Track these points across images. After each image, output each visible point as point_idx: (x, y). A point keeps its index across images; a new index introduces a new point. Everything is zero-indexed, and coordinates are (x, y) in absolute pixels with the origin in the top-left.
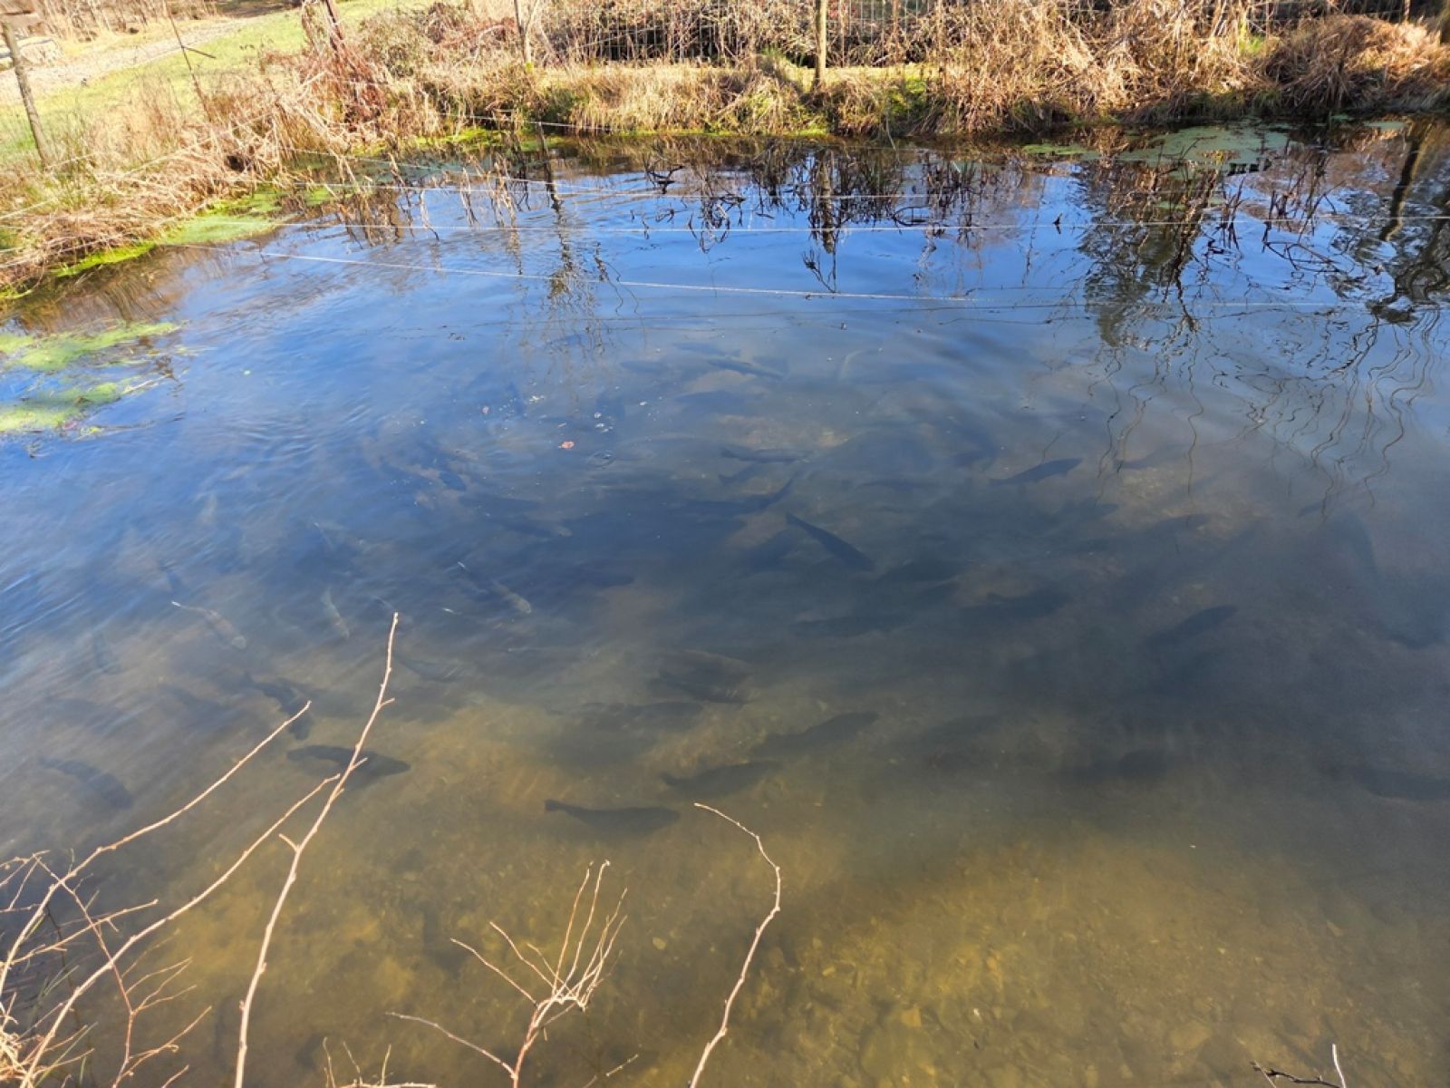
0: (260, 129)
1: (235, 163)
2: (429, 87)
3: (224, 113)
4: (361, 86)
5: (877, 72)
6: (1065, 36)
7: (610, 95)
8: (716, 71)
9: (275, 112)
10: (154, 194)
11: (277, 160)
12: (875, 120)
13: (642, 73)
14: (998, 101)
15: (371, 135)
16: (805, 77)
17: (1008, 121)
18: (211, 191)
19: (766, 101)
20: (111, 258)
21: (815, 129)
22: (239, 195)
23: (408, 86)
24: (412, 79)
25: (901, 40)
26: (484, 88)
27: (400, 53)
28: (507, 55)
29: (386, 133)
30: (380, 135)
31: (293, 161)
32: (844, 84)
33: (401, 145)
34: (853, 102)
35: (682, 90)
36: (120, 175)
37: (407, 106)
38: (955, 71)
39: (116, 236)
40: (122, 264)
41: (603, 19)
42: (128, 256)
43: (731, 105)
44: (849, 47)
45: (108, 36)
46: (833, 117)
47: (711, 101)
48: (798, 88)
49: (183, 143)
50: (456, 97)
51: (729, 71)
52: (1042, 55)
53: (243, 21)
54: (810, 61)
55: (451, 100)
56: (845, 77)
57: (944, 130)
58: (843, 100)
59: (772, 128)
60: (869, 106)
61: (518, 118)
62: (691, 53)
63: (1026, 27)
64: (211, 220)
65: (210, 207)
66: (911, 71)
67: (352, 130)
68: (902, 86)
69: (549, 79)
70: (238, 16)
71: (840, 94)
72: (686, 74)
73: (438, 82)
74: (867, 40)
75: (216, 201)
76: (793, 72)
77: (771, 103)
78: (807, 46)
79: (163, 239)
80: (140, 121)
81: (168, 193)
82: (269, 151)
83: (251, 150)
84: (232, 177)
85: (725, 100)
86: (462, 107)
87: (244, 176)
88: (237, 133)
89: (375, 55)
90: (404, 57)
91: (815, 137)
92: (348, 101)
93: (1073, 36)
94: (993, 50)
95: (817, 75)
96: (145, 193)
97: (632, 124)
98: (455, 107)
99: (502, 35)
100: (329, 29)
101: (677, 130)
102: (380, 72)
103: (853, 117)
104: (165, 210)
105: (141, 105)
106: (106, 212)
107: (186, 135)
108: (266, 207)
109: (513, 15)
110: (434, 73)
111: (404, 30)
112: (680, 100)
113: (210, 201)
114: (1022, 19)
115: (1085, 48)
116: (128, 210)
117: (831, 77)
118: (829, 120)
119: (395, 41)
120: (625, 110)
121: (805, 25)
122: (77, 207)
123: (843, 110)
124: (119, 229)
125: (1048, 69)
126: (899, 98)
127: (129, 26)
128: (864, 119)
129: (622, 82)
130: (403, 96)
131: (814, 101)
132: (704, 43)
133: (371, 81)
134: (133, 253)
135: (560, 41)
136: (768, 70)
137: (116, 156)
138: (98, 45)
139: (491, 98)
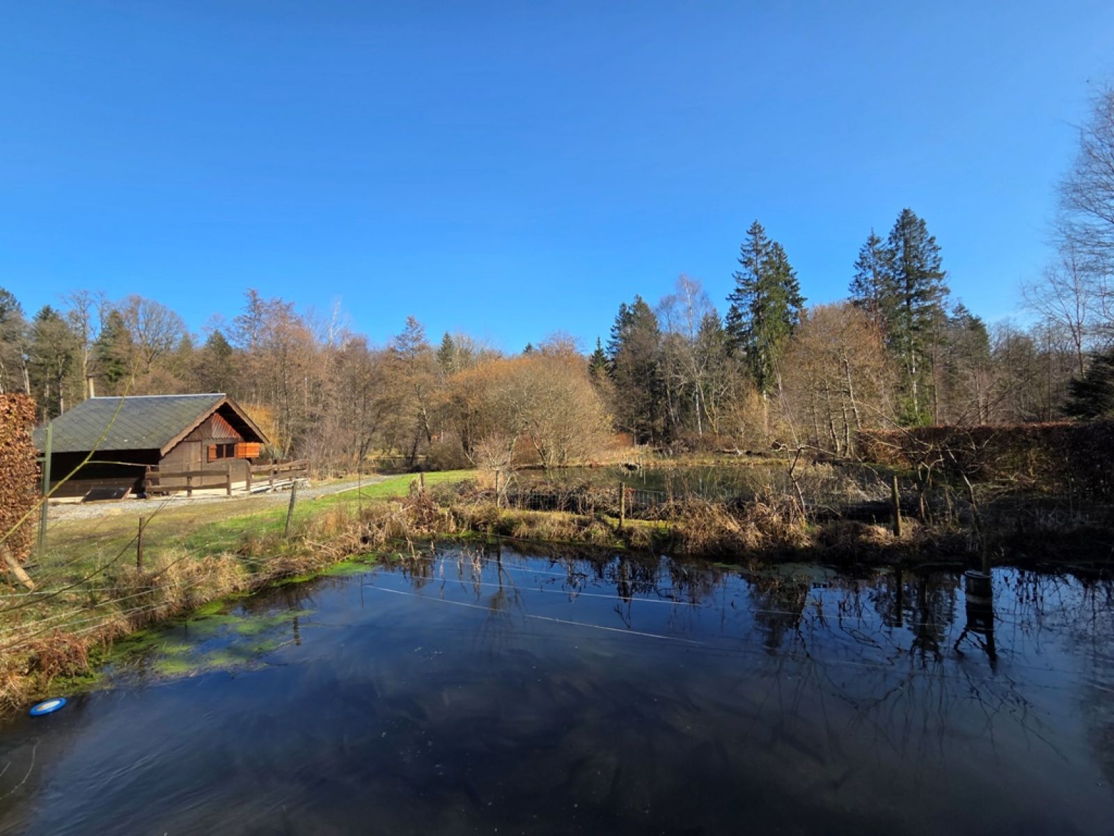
0: (380, 526)
1: (365, 540)
2: (455, 514)
3: (367, 518)
4: (426, 511)
5: (646, 523)
6: (726, 518)
7: (531, 523)
8: (577, 516)
9: (389, 520)
10: (326, 552)
11: (383, 539)
12: (646, 544)
13: (546, 514)
14: (701, 541)
15: (425, 531)
16: (615, 522)
17: (706, 551)
18: (351, 551)
19: (599, 531)
20: (297, 580)
21: (619, 544)
22: (362, 554)
23: (446, 511)
24: (448, 509)
25: (656, 512)
26: (478, 515)
27: (445, 498)
28: (489, 503)
29: (431, 530)
30: (429, 531)
31: (389, 541)
32: (632, 528)
33: (437, 536)
34: (636, 536)
35: (562, 523)
36: (315, 543)
37: (444, 520)
38: (681, 526)
39: (303, 570)
40: (300, 583)
41: (531, 492)
42: (304, 579)
43: (583, 532)
44: (633, 512)
45: (331, 478)
46: (627, 541)
47: (573, 529)
48: (612, 527)
49: (347, 530)
50: (465, 518)
51: (582, 517)
52: (718, 524)
53: (386, 477)
54: (617, 516)
55: (462, 519)
56: (632, 525)
57: (677, 551)
58: (632, 534)
59: (600, 543)
60: (643, 538)
61: (489, 528)
62: (566, 509)
63: (709, 513)
64: (347, 565)
65: (348, 559)
66: (661, 524)
67: (417, 528)
68: (657, 530)
69: (507, 513)
70: (384, 474)
71: (631, 531)
72: (564, 517)
73: (459, 512)
74: (642, 509)
75: (351, 556)
76: (610, 520)
77: (600, 532)
78: (616, 509)
79: (323, 572)
80: (332, 520)
81: (333, 551)
82: (382, 535)
83: (373, 535)
84: (361, 546)
85: (580, 529)
86: (467, 522)
87: (368, 545)
88: (370, 528)
89: (435, 499)
90: (447, 500)
91: (620, 548)
92: (420, 516)
93: (730, 518)
94: (696, 520)
95: (621, 522)
96: (322, 551)
97: (538, 536)
98: (464, 522)
99: (488, 495)
100: (420, 488)
101: (558, 540)
102: (436, 506)
103: (636, 541)
104: (329, 559)
105: (335, 514)
106: (302, 558)
107: (349, 527)
108: (372, 560)
109: (494, 487)
110: (458, 507)
111: (449, 490)
112: (560, 527)
113: (348, 556)
114: (707, 509)
115: (736, 523)
116: (313, 558)
117: (627, 523)
118: (626, 542)
119: (445, 493)
120: (537, 529)
121: (615, 501)
122: (291, 556)
123: (632, 538)
124: (306, 567)
125: (721, 531)
126: (657, 535)
127: (340, 475)
128: (641, 544)
129: (536, 518)
130: (443, 516)
131: (619, 533)
132: (572, 506)
133: (430, 509)
134: (307, 579)
135: (512, 500)
136: (599, 519)
137: (317, 534)
138: (325, 482)
139: (480, 520)
